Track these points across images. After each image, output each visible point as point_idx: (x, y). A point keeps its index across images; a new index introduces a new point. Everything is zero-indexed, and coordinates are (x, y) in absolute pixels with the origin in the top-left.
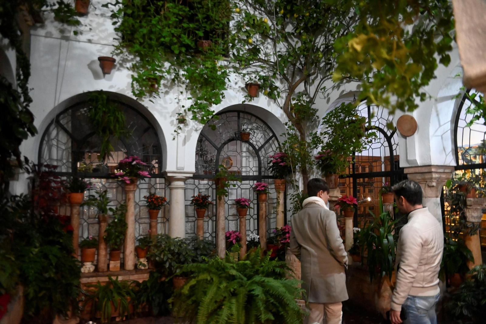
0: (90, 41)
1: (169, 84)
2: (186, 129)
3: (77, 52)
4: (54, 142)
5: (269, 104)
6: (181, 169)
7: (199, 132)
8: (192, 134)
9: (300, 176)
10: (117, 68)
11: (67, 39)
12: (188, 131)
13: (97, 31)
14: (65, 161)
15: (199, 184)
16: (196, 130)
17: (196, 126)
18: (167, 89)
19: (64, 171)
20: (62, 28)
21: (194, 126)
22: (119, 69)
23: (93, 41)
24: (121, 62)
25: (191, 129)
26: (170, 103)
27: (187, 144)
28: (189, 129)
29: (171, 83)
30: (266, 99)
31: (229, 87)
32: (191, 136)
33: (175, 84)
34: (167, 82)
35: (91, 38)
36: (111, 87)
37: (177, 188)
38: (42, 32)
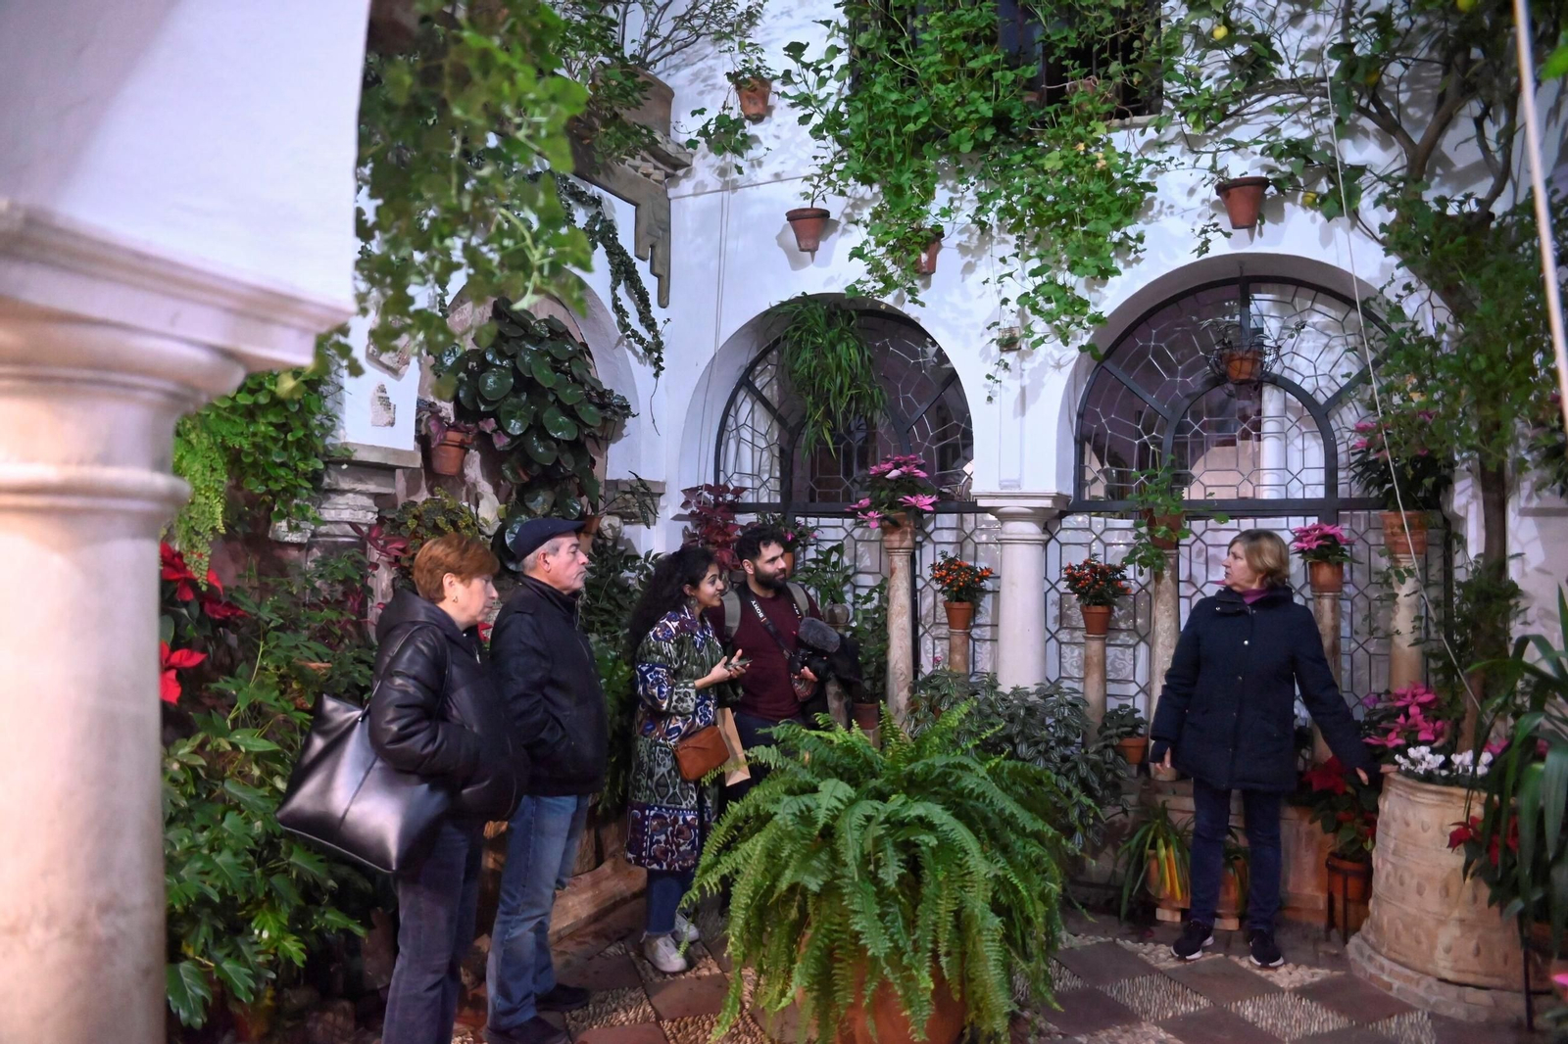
0: (778, 177)
1: (975, 241)
2: (1027, 365)
3: (756, 211)
4: (746, 434)
5: (1326, 239)
6: (1012, 487)
7: (1068, 369)
8: (1045, 379)
9: (1474, 496)
10: (840, 228)
11: (733, 187)
12: (1033, 370)
13: (792, 148)
14: (765, 477)
15: (1106, 529)
16: (1058, 366)
17: (1057, 355)
18: (969, 258)
19: (765, 500)
20: (722, 164)
21: (1050, 355)
22: (845, 231)
23: (784, 176)
24: (849, 210)
25: (1044, 364)
26: (980, 297)
27: (1031, 410)
28: (1036, 364)
29: (979, 239)
30: (1313, 220)
31: (1165, 209)
32: (1042, 385)
33: (992, 237)
34: (970, 237)
35: (778, 169)
36: (830, 280)
37: (1011, 541)
38: (686, 186)
